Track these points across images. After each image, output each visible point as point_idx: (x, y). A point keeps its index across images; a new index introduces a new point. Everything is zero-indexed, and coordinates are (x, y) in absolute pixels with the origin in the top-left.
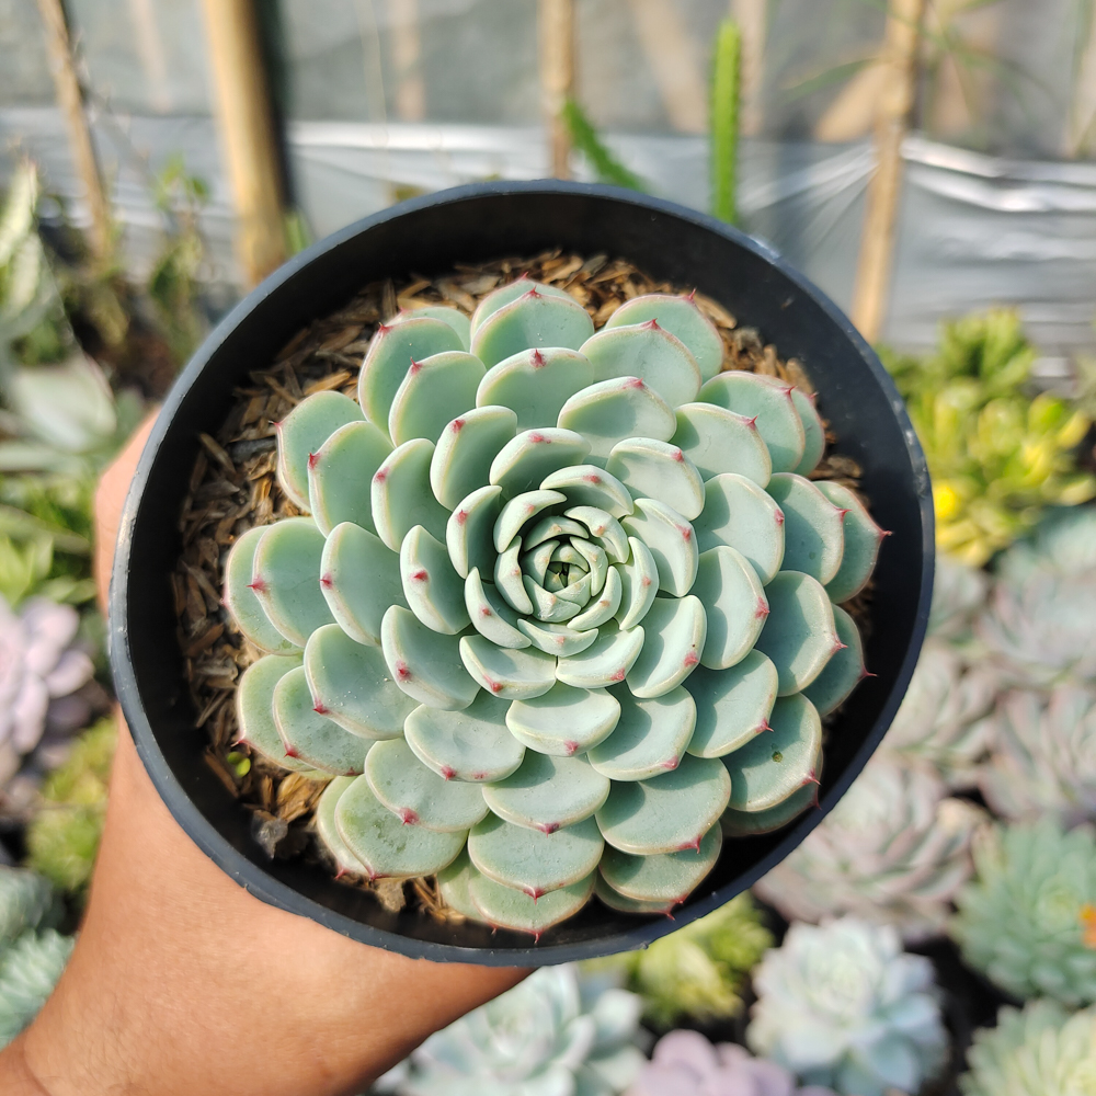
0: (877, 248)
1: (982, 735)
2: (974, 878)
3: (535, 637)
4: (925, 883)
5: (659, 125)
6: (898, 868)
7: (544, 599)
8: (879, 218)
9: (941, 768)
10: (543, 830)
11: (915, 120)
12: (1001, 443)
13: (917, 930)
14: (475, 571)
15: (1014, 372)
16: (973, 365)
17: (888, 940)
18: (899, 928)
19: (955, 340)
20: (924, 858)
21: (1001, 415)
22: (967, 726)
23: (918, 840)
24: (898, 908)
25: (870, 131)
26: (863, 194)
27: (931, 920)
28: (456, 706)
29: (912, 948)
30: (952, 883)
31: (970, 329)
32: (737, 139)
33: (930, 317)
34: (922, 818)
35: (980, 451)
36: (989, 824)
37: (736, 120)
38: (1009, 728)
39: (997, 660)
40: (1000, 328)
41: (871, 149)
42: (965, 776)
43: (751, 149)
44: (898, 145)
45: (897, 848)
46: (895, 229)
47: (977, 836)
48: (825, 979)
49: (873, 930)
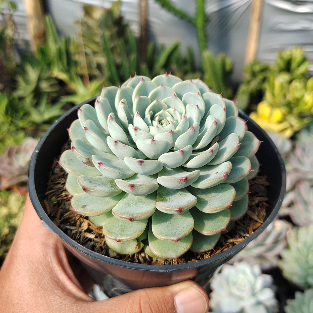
0: (255, 26)
1: (290, 197)
2: (287, 247)
4: (270, 249)
6: (261, 244)
8: (256, 15)
12: (297, 94)
13: (267, 265)
15: (302, 69)
16: (287, 67)
17: (257, 270)
18: (261, 265)
19: (281, 58)
20: (270, 240)
21: (297, 84)
23: (268, 234)
24: (261, 257)
29: (265, 272)
30: (279, 249)
31: (286, 55)
33: (273, 51)
35: (290, 97)
36: (293, 228)
38: (300, 194)
39: (296, 170)
40: (297, 54)
42: (285, 211)
46: (261, 19)
47: (288, 232)
48: (235, 284)
49: (252, 266)
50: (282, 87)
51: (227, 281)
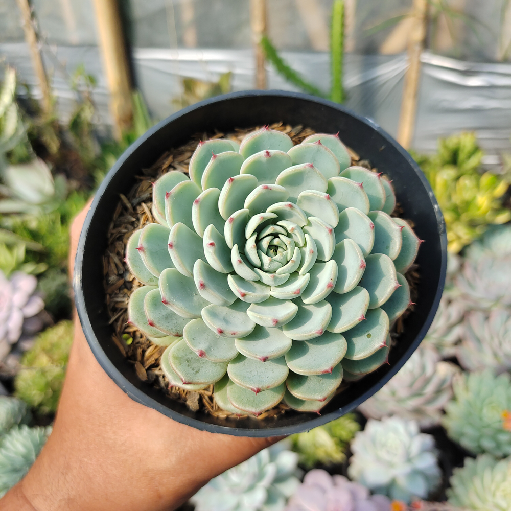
0: (409, 105)
1: (457, 332)
2: (454, 398)
3: (261, 275)
4: (430, 401)
5: (307, 47)
6: (418, 394)
7: (266, 259)
8: (411, 90)
9: (438, 347)
10: (261, 360)
11: (426, 44)
12: (467, 195)
13: (427, 423)
14: (236, 246)
15: (473, 162)
16: (454, 159)
17: (413, 427)
18: (418, 421)
19: (445, 147)
20: (430, 389)
21: (466, 182)
22: (450, 328)
23: (427, 381)
24: (418, 412)
25: (406, 49)
26: (402, 79)
27: (434, 418)
28: (225, 304)
29: (424, 431)
30: (443, 401)
31: (452, 142)
32: (343, 54)
33: (433, 137)
34: (429, 371)
35: (457, 199)
36: (461, 374)
37: (342, 45)
38: (470, 329)
39: (465, 297)
40: (467, 142)
41: (406, 58)
42: (449, 351)
43: (349, 59)
44: (419, 56)
45: (417, 385)
46: (417, 95)
47: (455, 379)
48: (384, 445)
49: (406, 423)
50: (446, 186)
51: (373, 442)
